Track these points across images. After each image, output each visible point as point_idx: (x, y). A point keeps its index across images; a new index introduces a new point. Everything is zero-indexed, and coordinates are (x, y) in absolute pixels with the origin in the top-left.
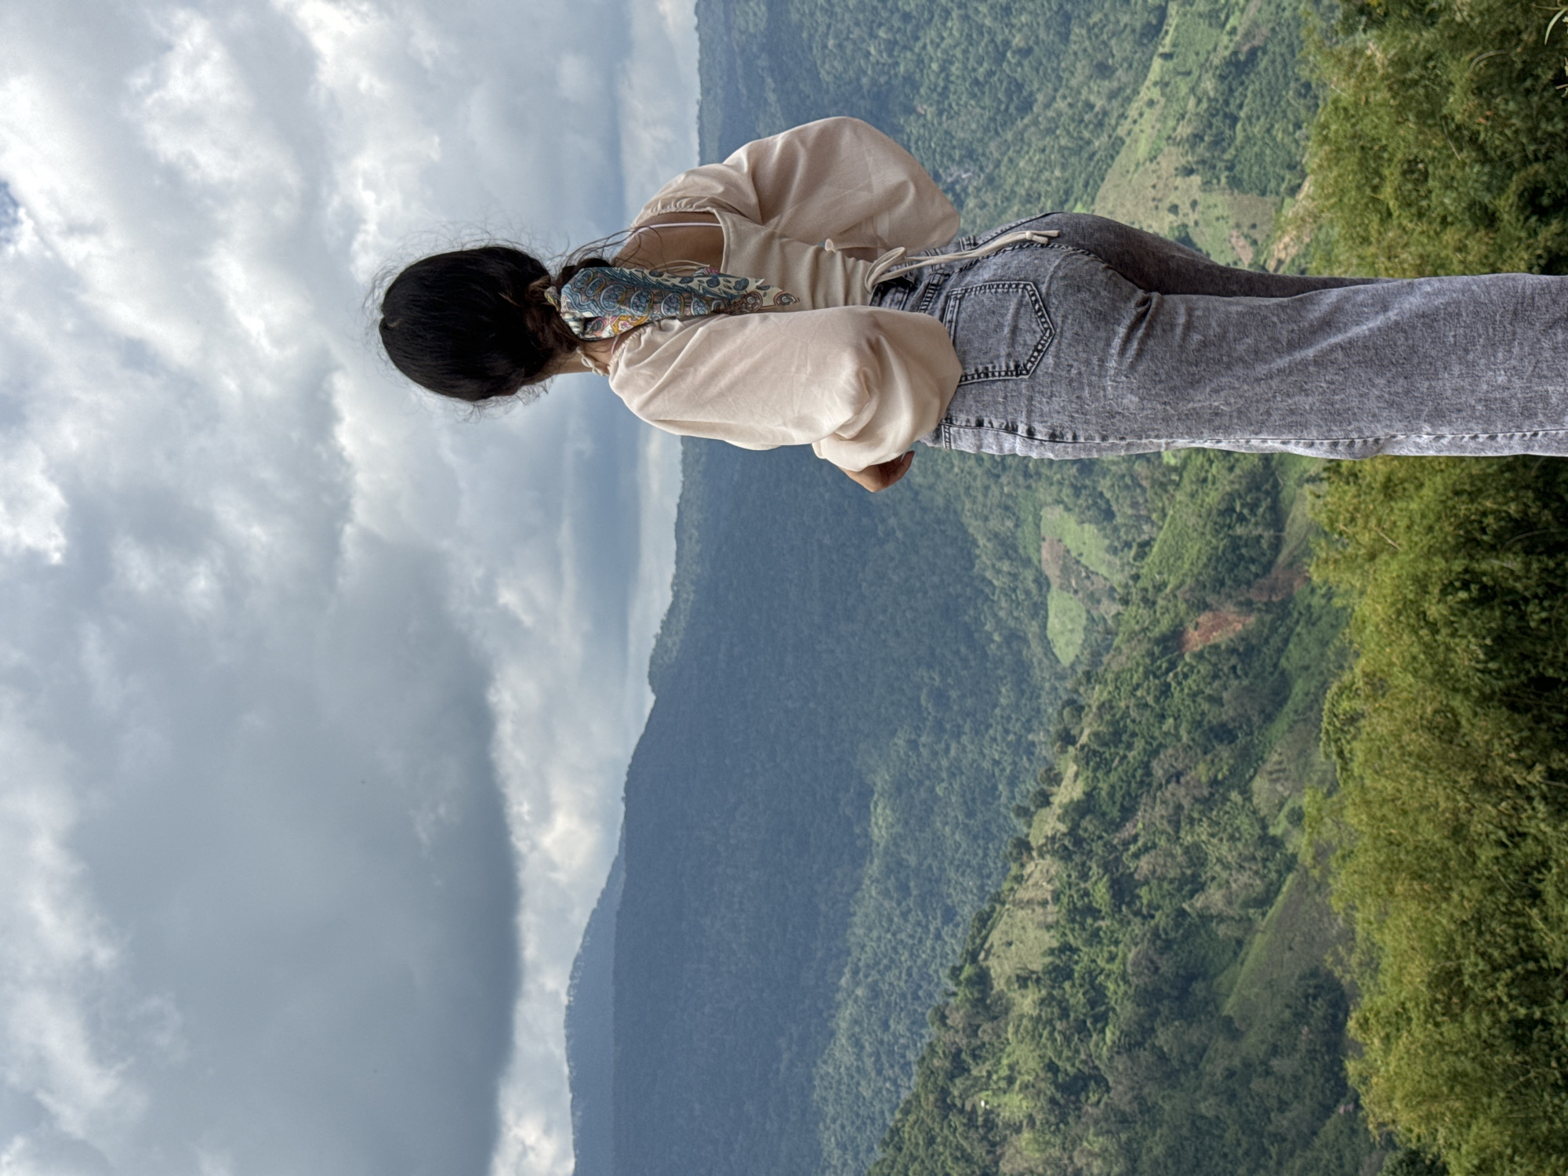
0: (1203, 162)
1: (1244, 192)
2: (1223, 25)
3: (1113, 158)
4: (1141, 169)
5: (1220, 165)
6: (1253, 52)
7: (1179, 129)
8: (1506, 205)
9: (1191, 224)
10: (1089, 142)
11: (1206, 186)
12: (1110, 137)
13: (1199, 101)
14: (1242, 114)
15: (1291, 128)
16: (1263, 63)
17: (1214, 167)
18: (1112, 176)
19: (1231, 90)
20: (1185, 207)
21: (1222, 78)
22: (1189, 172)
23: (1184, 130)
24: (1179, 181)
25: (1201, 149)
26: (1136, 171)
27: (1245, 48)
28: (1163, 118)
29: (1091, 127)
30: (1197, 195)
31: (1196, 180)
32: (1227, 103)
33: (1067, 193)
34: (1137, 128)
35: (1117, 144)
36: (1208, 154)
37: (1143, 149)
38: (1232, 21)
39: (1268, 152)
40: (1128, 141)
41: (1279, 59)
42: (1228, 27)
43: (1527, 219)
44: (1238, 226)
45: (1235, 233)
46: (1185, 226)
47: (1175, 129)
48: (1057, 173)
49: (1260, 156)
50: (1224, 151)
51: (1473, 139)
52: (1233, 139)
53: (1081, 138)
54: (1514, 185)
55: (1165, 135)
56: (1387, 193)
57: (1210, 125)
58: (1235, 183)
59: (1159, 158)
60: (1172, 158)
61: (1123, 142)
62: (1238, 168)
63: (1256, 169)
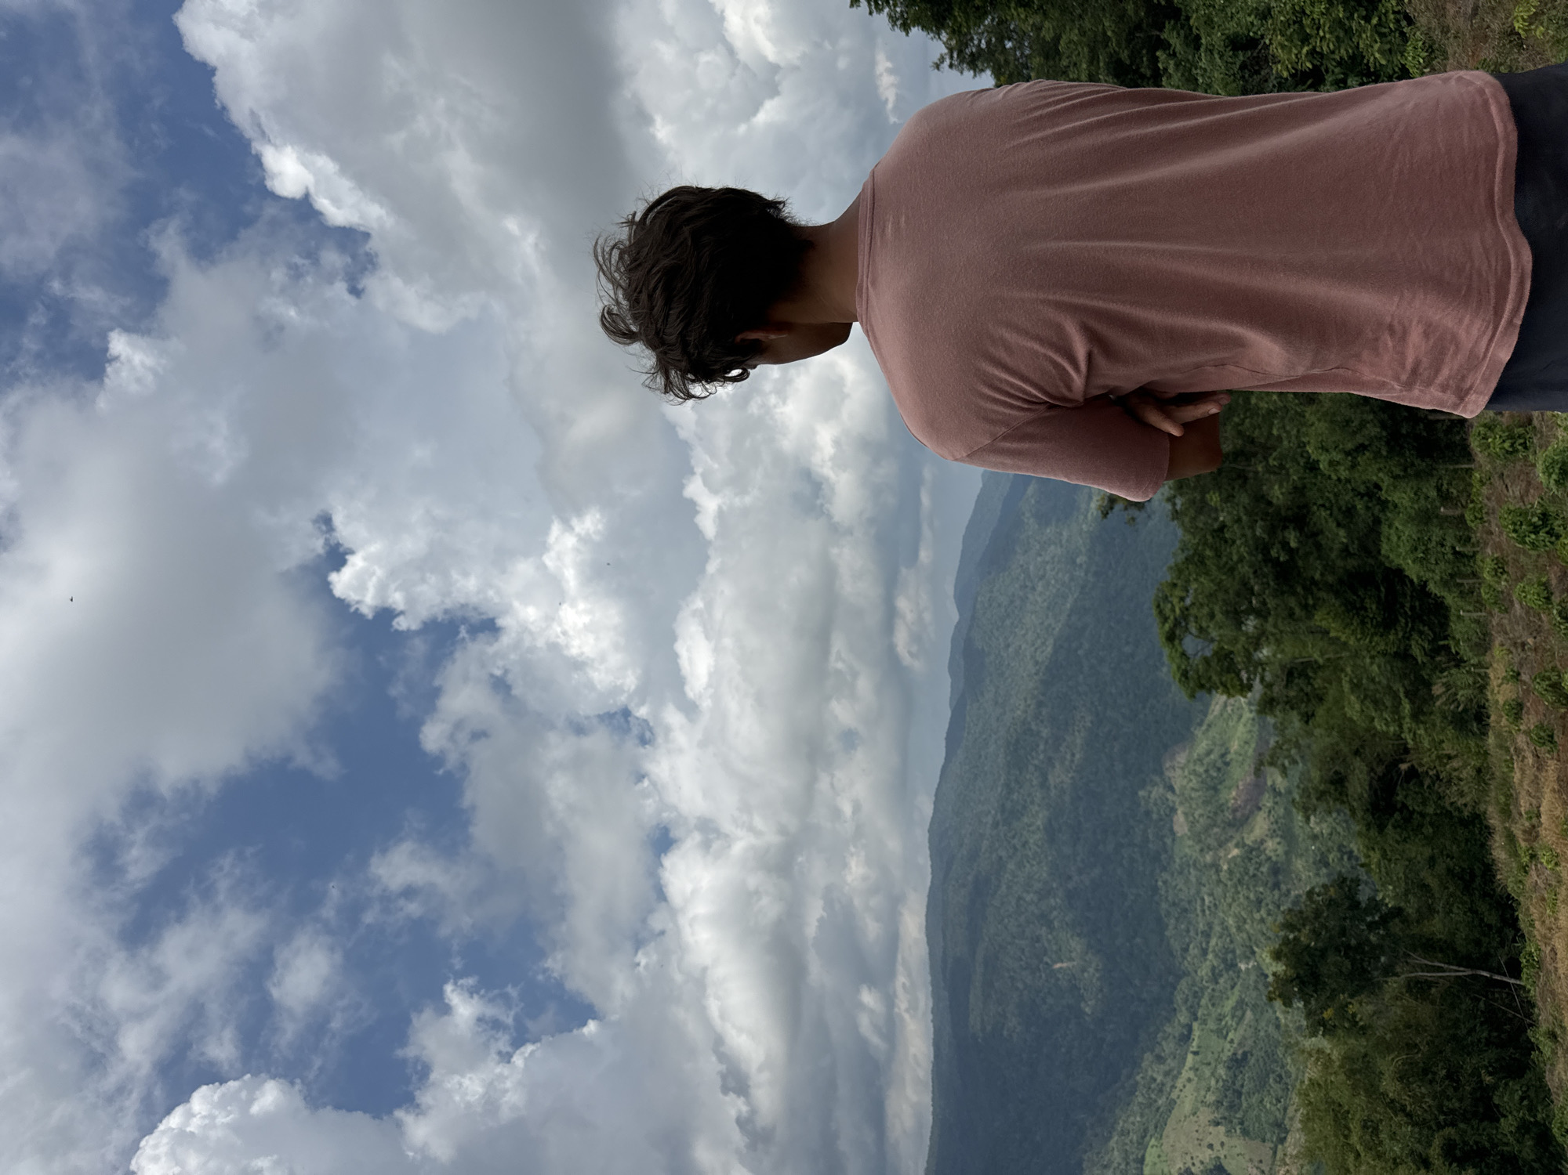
0: (1225, 1118)
1: (1251, 1139)
2: (1225, 1038)
3: (1170, 1112)
4: (1188, 1119)
5: (1235, 1121)
6: (1245, 1054)
7: (1208, 1096)
8: (1434, 1152)
9: (1222, 1157)
10: (1156, 1101)
11: (1228, 1132)
12: (1167, 1098)
13: (1217, 1082)
14: (1244, 1091)
15: (1274, 1102)
16: (1252, 1061)
17: (1231, 1122)
18: (1171, 1122)
19: (1235, 1076)
20: (1217, 1146)
21: (1229, 1068)
22: (1217, 1124)
23: (1211, 1098)
24: (1211, 1129)
25: (1222, 1110)
26: (1185, 1120)
27: (1240, 1052)
28: (1197, 1090)
29: (1156, 1092)
30: (1224, 1139)
31: (1222, 1129)
32: (1234, 1083)
33: (1146, 1131)
34: (1182, 1094)
35: (1172, 1104)
36: (1226, 1114)
37: (1187, 1107)
38: (1231, 1036)
39: (1263, 1115)
40: (1178, 1101)
41: (1261, 1060)
42: (1229, 1039)
43: (1450, 1165)
44: (1251, 1160)
45: (1250, 1165)
46: (1219, 1158)
47: (1205, 1097)
48: (1138, 1119)
49: (1258, 1117)
50: (1236, 1112)
51: (1403, 1109)
52: (1241, 1105)
53: (1150, 1098)
54: (1437, 1142)
55: (1199, 1099)
56: (1354, 1139)
57: (1226, 1096)
58: (1245, 1133)
59: (1198, 1113)
60: (1206, 1115)
61: (1175, 1103)
62: (1246, 1124)
63: (1257, 1125)
